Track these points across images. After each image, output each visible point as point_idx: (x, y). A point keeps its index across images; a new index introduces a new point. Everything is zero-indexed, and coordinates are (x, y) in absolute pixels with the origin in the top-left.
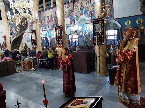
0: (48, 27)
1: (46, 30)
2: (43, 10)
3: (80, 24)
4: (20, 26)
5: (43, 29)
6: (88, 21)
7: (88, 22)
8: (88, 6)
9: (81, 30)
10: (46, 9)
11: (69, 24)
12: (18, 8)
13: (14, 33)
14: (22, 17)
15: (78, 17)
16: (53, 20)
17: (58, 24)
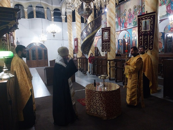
0: (128, 25)
1: (125, 29)
2: (124, 2)
4: (92, 24)
16: (137, 13)
17: (146, 10)
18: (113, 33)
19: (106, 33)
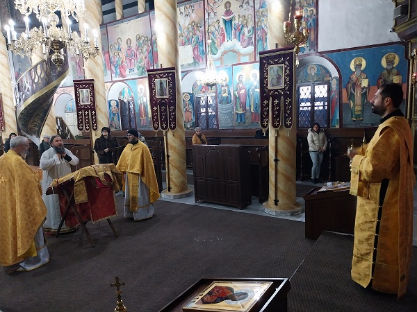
0: (127, 71)
1: (122, 79)
2: (115, 21)
3: (222, 63)
4: (45, 66)
5: (114, 75)
6: (244, 55)
7: (246, 59)
8: (247, 13)
9: (224, 84)
10: (123, 18)
11: (189, 65)
12: (39, 11)
13: (28, 86)
14: (52, 39)
15: (216, 45)
16: (144, 50)
17: (160, 63)
18: (101, 92)
19: (85, 92)
